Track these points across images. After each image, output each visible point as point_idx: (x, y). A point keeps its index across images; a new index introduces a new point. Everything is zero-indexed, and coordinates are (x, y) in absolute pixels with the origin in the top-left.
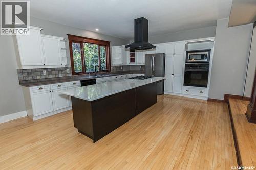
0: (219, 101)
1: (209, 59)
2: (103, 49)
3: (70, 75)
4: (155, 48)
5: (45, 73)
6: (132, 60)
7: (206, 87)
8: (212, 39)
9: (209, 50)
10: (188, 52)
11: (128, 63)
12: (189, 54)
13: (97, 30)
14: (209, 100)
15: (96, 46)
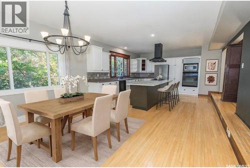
0: (205, 96)
1: (198, 69)
2: (125, 60)
3: (109, 78)
4: (166, 61)
5: (98, 75)
6: (143, 69)
7: (197, 87)
8: (199, 57)
9: (198, 64)
10: (184, 64)
11: (141, 71)
12: (185, 65)
13: (126, 48)
14: (199, 95)
15: (122, 58)
